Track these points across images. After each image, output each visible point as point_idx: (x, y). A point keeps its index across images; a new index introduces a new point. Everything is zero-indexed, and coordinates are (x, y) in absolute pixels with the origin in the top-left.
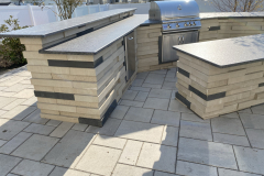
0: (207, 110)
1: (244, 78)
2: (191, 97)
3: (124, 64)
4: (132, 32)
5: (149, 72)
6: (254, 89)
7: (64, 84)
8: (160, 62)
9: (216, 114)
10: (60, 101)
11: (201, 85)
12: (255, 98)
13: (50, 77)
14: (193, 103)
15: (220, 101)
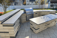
0: (36, 32)
1: (42, 25)
2: (33, 29)
3: (19, 23)
4: (21, 16)
5: (24, 23)
6: (44, 27)
7: (6, 30)
8: (27, 21)
9: (38, 32)
10: (5, 33)
11: (35, 27)
12: (45, 28)
13: (3, 29)
14: (34, 30)
15: (39, 30)
